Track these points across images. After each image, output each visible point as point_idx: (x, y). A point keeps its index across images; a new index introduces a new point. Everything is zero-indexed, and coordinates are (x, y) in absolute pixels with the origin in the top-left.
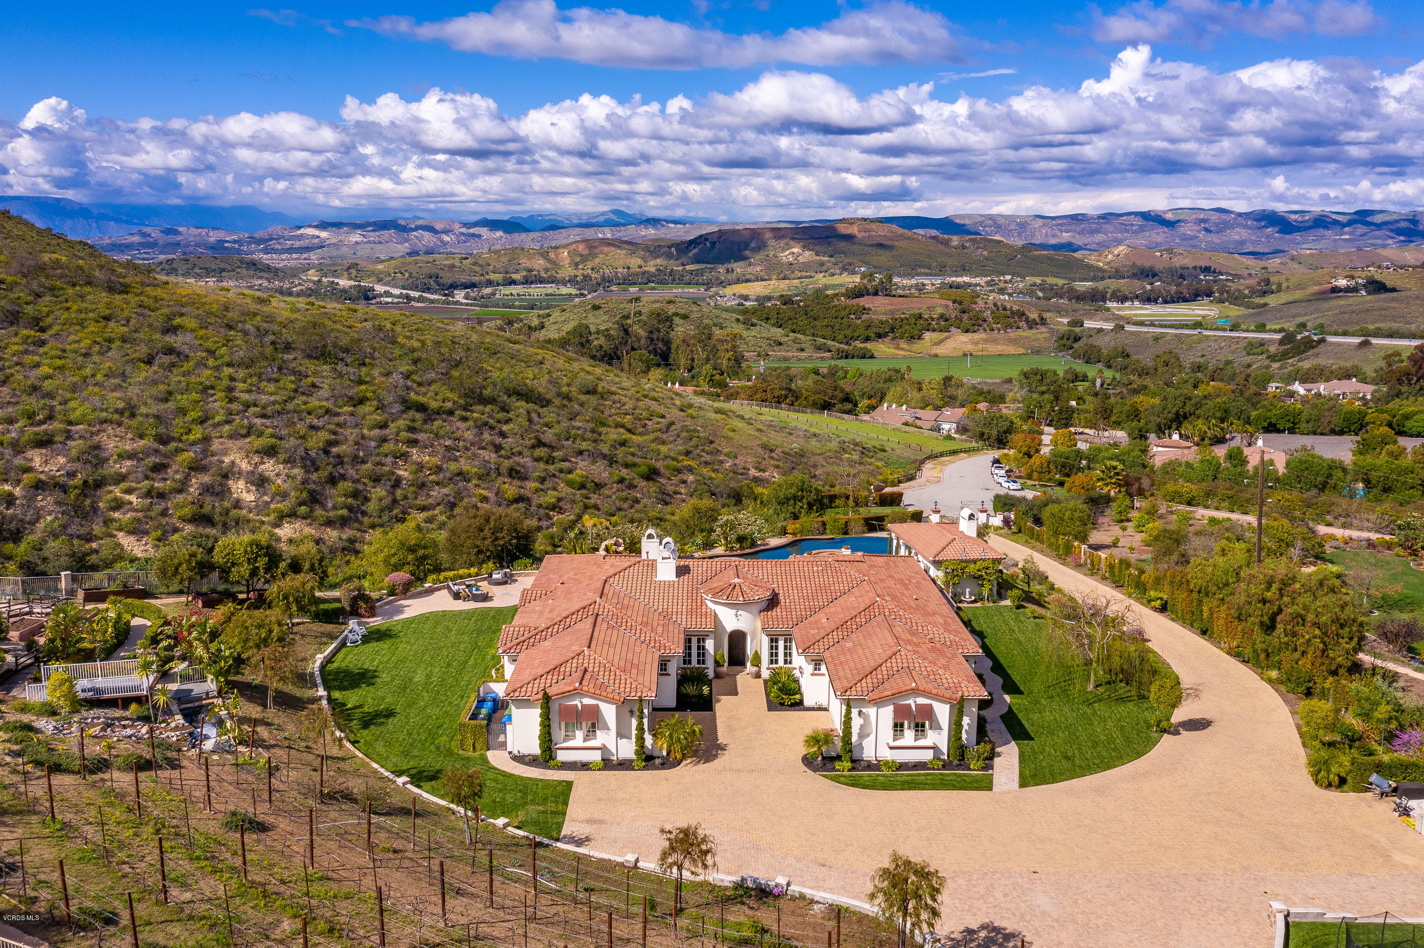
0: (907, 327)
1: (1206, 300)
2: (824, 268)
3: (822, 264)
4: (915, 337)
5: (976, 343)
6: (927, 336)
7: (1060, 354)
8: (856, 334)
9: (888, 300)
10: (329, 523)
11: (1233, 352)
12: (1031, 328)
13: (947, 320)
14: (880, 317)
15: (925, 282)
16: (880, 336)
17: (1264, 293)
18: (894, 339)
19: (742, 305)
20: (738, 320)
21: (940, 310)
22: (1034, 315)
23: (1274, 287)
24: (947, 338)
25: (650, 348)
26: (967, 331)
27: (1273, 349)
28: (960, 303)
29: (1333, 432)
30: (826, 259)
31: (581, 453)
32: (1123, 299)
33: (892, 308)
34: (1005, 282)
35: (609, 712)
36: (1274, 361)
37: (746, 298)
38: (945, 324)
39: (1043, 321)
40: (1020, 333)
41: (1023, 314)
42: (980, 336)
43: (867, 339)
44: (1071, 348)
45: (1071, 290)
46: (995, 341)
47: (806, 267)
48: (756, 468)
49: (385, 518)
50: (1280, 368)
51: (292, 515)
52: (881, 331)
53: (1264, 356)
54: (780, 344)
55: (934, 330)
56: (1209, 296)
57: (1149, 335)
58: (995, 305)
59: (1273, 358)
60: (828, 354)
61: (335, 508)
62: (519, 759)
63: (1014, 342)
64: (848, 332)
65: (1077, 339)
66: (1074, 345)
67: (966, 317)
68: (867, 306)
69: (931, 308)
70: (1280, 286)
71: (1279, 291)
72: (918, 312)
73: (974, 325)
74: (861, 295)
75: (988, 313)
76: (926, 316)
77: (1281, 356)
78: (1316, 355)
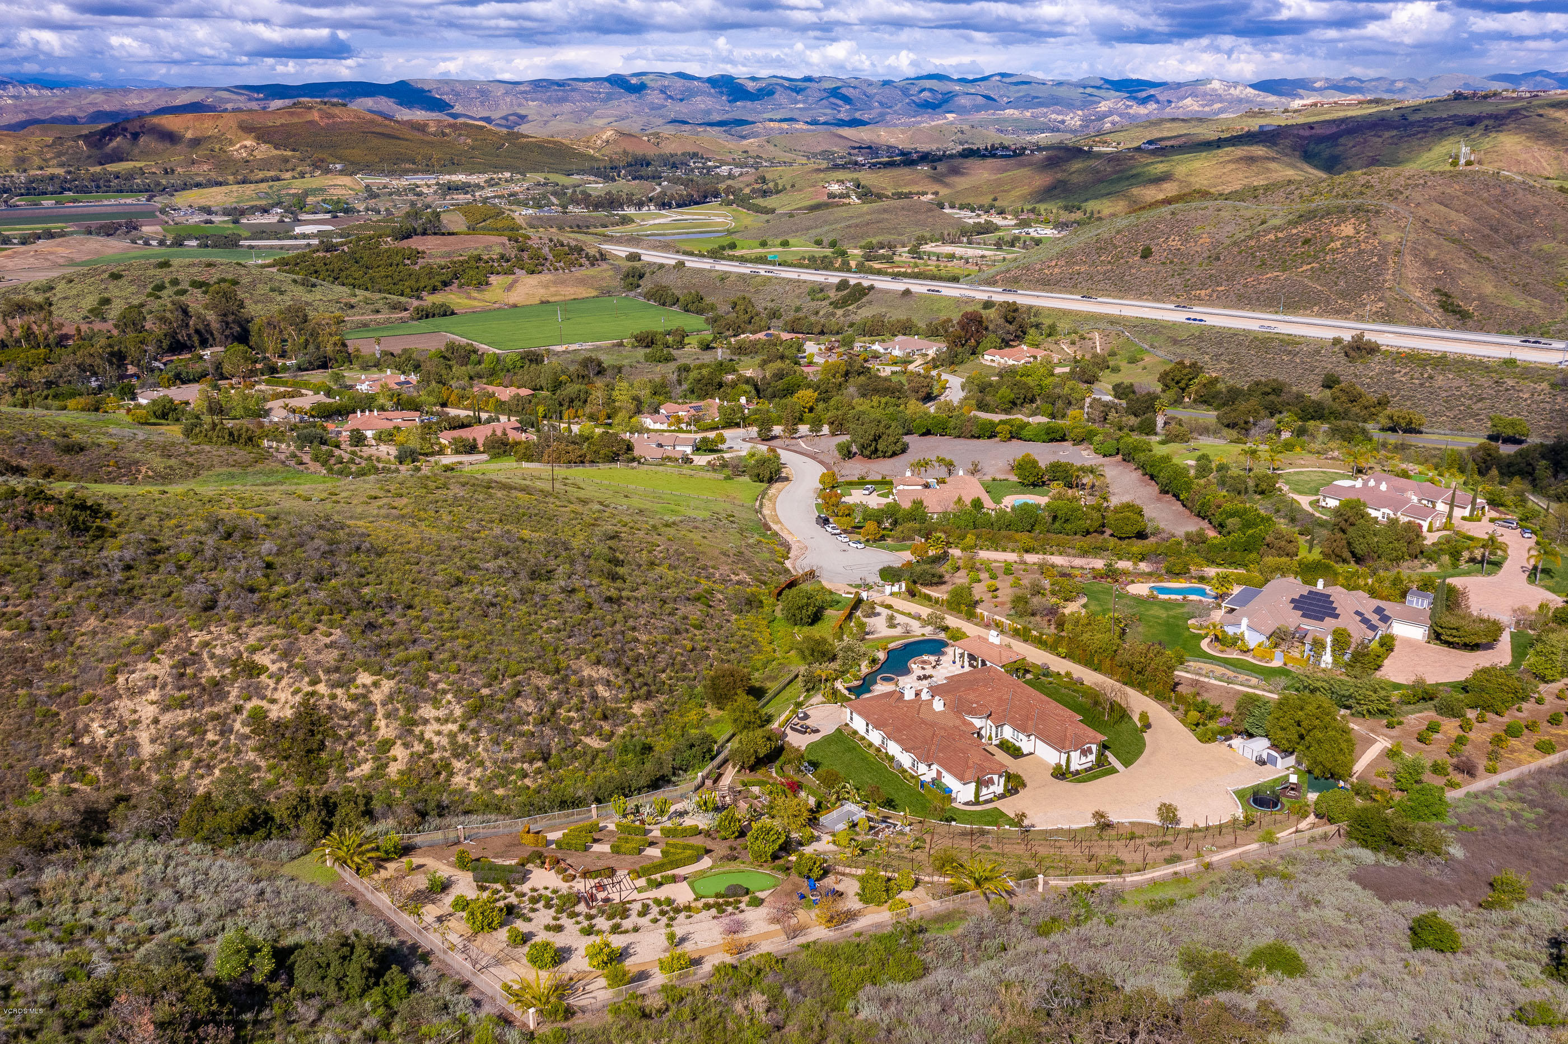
0: (471, 273)
1: (715, 203)
2: (289, 166)
3: (286, 160)
4: (482, 284)
5: (547, 287)
6: (493, 279)
7: (632, 294)
8: (422, 285)
9: (439, 240)
11: (798, 297)
12: (593, 265)
13: (508, 261)
14: (438, 261)
16: (445, 284)
17: (765, 194)
18: (461, 286)
19: (211, 222)
21: (498, 250)
22: (592, 250)
23: (771, 186)
24: (515, 281)
26: (533, 272)
27: (832, 294)
28: (517, 241)
30: (290, 153)
32: (640, 205)
33: (447, 248)
36: (836, 307)
37: (208, 211)
38: (507, 265)
39: (602, 256)
40: (584, 271)
41: (582, 250)
42: (546, 277)
43: (435, 289)
44: (639, 286)
45: (585, 194)
46: (563, 282)
47: (266, 164)
50: (844, 315)
52: (444, 278)
53: (826, 302)
54: (352, 307)
55: (498, 273)
56: (716, 197)
57: (714, 275)
58: (551, 240)
59: (835, 304)
60: (405, 314)
62: (967, 804)
63: (582, 282)
64: (412, 282)
65: (641, 276)
66: (641, 282)
67: (525, 255)
68: (420, 249)
69: (488, 248)
70: (776, 185)
71: (778, 192)
72: (476, 253)
73: (536, 265)
74: (408, 236)
75: (546, 250)
76: (485, 257)
77: (842, 303)
78: (870, 302)
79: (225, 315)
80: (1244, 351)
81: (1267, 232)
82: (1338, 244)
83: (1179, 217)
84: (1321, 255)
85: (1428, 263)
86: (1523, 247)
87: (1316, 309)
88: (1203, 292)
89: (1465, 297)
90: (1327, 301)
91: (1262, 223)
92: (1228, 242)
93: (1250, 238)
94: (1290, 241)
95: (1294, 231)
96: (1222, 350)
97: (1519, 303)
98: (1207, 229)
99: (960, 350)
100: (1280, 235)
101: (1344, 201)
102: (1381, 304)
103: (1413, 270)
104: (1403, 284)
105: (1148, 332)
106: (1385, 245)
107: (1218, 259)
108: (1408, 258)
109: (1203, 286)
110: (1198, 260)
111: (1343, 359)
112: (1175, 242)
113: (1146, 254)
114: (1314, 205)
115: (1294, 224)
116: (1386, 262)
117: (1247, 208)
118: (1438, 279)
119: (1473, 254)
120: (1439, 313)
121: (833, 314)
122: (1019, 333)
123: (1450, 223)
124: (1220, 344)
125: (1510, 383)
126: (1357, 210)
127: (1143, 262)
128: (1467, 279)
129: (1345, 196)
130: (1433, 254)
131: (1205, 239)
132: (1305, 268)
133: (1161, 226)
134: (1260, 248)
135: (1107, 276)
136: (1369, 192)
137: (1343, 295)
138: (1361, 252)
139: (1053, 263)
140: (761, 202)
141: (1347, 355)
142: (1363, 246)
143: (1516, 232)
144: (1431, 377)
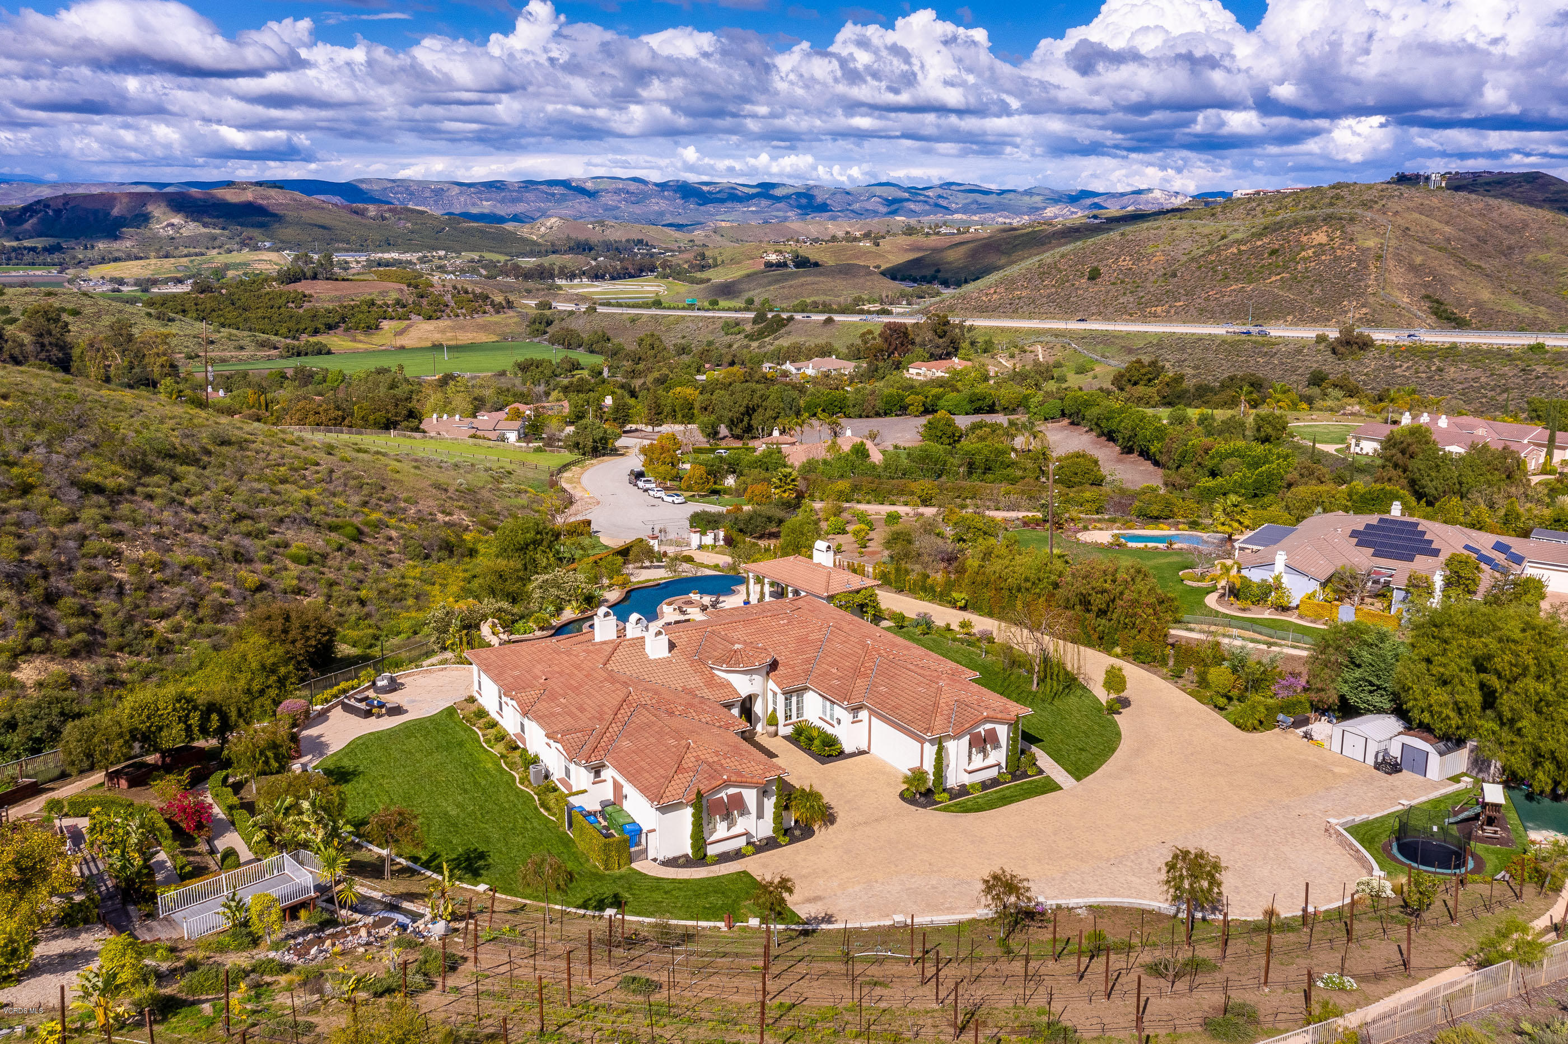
0: (361, 316)
1: (651, 276)
2: (217, 243)
3: (214, 238)
4: (372, 328)
5: (443, 331)
6: (385, 324)
7: (536, 340)
8: (303, 326)
9: (329, 285)
10: (74, 654)
11: (712, 332)
12: (498, 312)
13: (404, 306)
14: (326, 305)
15: (349, 259)
16: (330, 327)
17: (703, 268)
18: (347, 330)
19: (119, 291)
20: (149, 315)
21: (394, 295)
22: (499, 298)
23: (710, 261)
24: (409, 326)
25: (43, 355)
26: (430, 318)
27: (748, 328)
28: (416, 287)
29: (878, 414)
30: (218, 231)
31: (281, 520)
32: (572, 276)
33: (338, 293)
34: (440, 258)
35: (750, 796)
36: (752, 340)
37: (121, 282)
38: (402, 310)
39: (510, 305)
40: (488, 318)
41: (487, 297)
42: (444, 323)
43: (316, 332)
44: (545, 333)
45: (517, 267)
46: (462, 328)
47: (192, 241)
48: (443, 512)
49: (129, 636)
50: (759, 347)
51: (28, 651)
52: (330, 321)
53: (742, 336)
54: (212, 342)
55: (392, 319)
56: (652, 271)
57: (624, 317)
58: (455, 288)
59: (750, 337)
60: (273, 352)
61: (69, 635)
62: (672, 862)
63: (484, 328)
64: (291, 324)
65: (549, 323)
66: (548, 329)
67: (425, 302)
68: (307, 292)
69: (384, 293)
70: (715, 259)
71: (716, 266)
72: (369, 298)
73: (436, 310)
74: (297, 280)
75: (448, 297)
76: (380, 303)
77: (759, 335)
78: (789, 333)
79: (41, 335)
80: (1211, 356)
81: (1228, 246)
82: (1310, 252)
83: (1130, 237)
84: (1292, 265)
85: (1414, 269)
86: (1516, 257)
87: (1290, 318)
88: (1159, 309)
89: (1459, 304)
90: (1302, 310)
91: (1223, 238)
92: (1185, 258)
93: (1210, 253)
94: (1254, 252)
95: (1259, 243)
96: (1186, 356)
97: (1523, 309)
98: (1161, 247)
99: (881, 364)
100: (1243, 248)
101: (1313, 212)
102: (1364, 310)
103: (1398, 276)
104: (1388, 289)
105: (1099, 343)
106: (1364, 251)
107: (1174, 275)
108: (1391, 263)
109: (1159, 302)
110: (1152, 278)
111: (1331, 358)
112: (1125, 262)
113: (1094, 275)
114: (1279, 218)
115: (1260, 235)
116: (1367, 267)
117: (1204, 226)
118: (1427, 285)
119: (1462, 262)
120: (1432, 320)
121: (747, 347)
122: (950, 349)
123: (1433, 231)
124: (1183, 349)
125: (1541, 370)
126: (1328, 219)
127: (1091, 284)
128: (1460, 285)
129: (1313, 207)
130: (1418, 260)
131: (1160, 257)
132: (1273, 278)
133: (1110, 248)
134: (1221, 263)
135: (1051, 299)
136: (1340, 203)
137: (1320, 302)
138: (1337, 259)
139: (992, 291)
140: (699, 275)
141: (1334, 351)
142: (1339, 252)
143: (1506, 243)
144: (1440, 370)
